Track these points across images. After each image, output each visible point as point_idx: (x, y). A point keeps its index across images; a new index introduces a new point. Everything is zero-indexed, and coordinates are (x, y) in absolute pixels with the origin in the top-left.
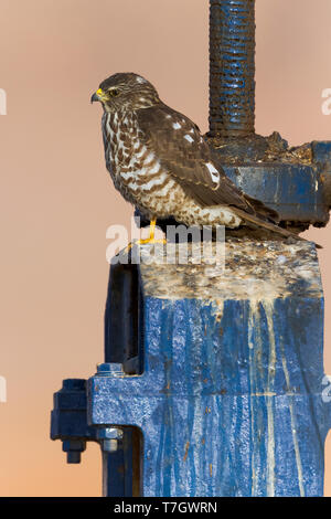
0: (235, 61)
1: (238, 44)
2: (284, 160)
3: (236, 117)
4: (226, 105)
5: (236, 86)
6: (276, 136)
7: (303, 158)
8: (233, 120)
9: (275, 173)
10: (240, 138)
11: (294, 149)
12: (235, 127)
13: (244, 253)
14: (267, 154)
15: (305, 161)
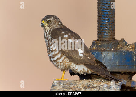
0: (106, 12)
1: (107, 5)
2: (123, 49)
3: (107, 33)
4: (103, 28)
5: (106, 21)
6: (123, 40)
7: (131, 48)
8: (106, 34)
9: (117, 54)
10: (108, 41)
11: (129, 45)
12: (106, 37)
13: (93, 83)
14: (118, 47)
15: (132, 49)
